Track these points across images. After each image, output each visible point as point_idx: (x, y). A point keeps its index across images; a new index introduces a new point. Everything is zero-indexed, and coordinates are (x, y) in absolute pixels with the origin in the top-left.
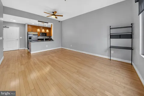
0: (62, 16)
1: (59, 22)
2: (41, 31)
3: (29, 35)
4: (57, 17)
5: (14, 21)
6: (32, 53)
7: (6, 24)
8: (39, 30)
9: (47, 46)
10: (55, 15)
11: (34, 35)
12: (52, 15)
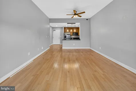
0: (84, 12)
1: (87, 19)
2: (73, 31)
3: (65, 35)
4: (80, 15)
5: (57, 26)
6: (63, 48)
7: (54, 29)
8: (71, 31)
9: (74, 44)
10: (77, 14)
11: (68, 34)
12: (74, 15)
